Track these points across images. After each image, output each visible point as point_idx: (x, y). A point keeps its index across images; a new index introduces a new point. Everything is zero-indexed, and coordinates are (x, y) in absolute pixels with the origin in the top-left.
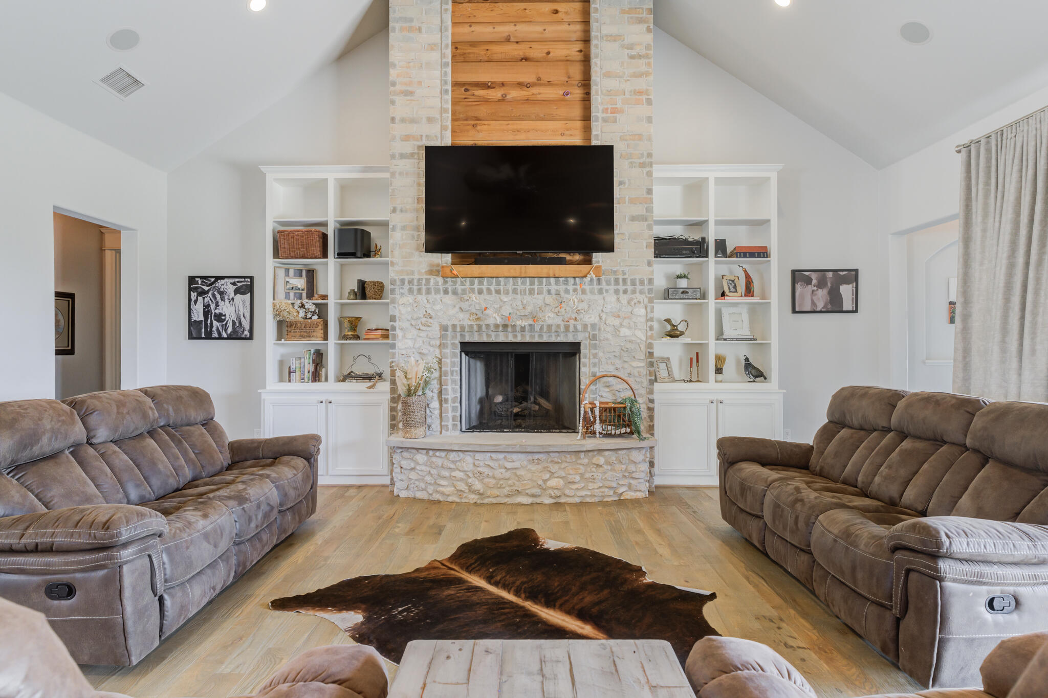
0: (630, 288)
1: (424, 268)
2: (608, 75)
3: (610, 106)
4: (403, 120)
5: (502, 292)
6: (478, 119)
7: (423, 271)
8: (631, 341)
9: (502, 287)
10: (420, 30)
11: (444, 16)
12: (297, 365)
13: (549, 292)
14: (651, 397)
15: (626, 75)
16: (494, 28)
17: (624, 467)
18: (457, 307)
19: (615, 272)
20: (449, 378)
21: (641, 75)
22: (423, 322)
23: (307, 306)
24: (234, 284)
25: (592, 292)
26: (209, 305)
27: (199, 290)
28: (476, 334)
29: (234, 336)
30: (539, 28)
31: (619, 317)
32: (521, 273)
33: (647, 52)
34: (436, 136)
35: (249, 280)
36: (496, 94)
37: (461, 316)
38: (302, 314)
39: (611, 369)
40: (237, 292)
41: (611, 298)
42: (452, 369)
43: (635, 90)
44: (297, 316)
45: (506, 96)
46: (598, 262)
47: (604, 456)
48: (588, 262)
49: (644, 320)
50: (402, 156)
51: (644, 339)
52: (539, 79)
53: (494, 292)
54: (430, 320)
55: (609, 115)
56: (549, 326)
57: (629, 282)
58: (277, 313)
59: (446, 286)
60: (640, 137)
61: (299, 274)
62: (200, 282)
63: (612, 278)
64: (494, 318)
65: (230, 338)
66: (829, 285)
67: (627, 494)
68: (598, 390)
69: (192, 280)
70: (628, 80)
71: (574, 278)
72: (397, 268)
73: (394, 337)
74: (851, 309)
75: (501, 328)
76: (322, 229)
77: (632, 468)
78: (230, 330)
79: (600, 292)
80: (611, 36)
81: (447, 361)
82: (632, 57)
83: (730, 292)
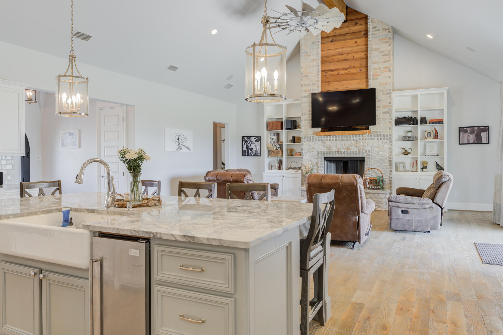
0: (382, 137)
1: (312, 133)
2: (374, 63)
3: (375, 74)
4: (305, 85)
5: (337, 140)
6: (329, 82)
7: (311, 134)
8: (383, 156)
9: (337, 139)
10: (310, 55)
11: (318, 50)
12: (274, 165)
13: (353, 140)
14: (390, 176)
15: (381, 62)
16: (335, 51)
17: (377, 199)
18: (323, 145)
19: (377, 132)
20: (320, 169)
21: (386, 61)
22: (312, 151)
23: (277, 145)
24: (255, 138)
25: (369, 139)
26: (248, 145)
27: (245, 141)
28: (329, 154)
29: (255, 155)
30: (350, 49)
31: (378, 148)
32: (343, 134)
33: (389, 53)
34: (315, 89)
35: (259, 137)
36: (335, 73)
37: (324, 148)
38: (275, 148)
39: (375, 166)
40: (256, 141)
41: (376, 141)
42: (321, 166)
43: (384, 67)
44: (274, 149)
45: (339, 73)
46: (371, 129)
47: (369, 195)
48: (367, 129)
49: (388, 149)
50: (305, 97)
51: (388, 156)
52: (350, 66)
53: (334, 140)
54: (314, 150)
55: (375, 77)
56: (353, 152)
57: (382, 136)
58: (268, 148)
59: (319, 139)
60: (386, 84)
61: (274, 135)
62: (245, 138)
63: (376, 134)
64: (335, 149)
65: (254, 156)
66: (476, 133)
67: (378, 209)
68: (371, 174)
69: (243, 137)
70: (382, 64)
71: (362, 135)
72: (303, 133)
73: (303, 155)
74: (486, 142)
75: (337, 152)
76: (281, 120)
77: (380, 200)
78: (254, 153)
79: (372, 139)
80: (375, 49)
81: (319, 163)
82: (383, 56)
83: (428, 137)
